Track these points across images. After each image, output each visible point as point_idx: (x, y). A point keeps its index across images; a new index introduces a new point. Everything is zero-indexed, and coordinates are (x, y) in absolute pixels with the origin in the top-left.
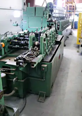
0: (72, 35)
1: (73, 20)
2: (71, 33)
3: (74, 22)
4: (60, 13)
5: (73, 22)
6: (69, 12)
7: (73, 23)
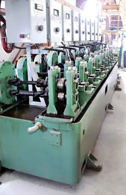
0: (120, 90)
1: (121, 49)
2: (118, 83)
3: (123, 52)
4: (93, 31)
5: (121, 52)
6: (112, 29)
7: (120, 55)
